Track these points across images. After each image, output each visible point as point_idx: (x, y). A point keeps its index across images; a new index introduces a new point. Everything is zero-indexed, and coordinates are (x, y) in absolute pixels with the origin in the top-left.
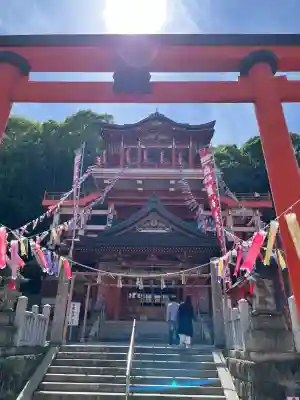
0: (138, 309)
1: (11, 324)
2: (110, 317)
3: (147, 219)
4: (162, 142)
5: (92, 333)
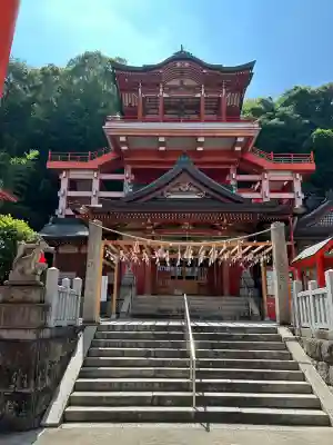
0: (169, 282)
1: (42, 302)
2: (140, 292)
3: (177, 181)
4: (189, 88)
5: (124, 308)
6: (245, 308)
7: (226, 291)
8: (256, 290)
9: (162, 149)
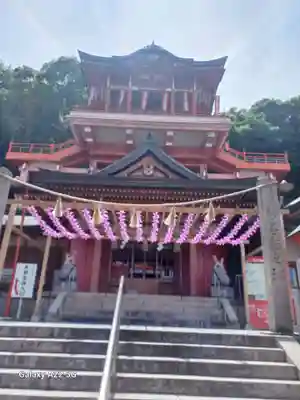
6: (217, 312)
7: (193, 291)
8: (232, 290)
9: (130, 142)
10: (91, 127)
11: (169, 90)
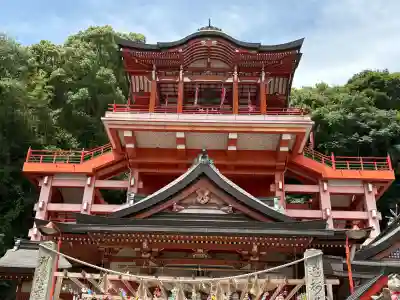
9: (181, 147)
10: (133, 131)
11: (230, 80)
